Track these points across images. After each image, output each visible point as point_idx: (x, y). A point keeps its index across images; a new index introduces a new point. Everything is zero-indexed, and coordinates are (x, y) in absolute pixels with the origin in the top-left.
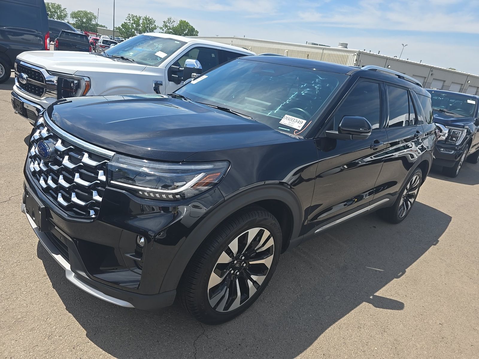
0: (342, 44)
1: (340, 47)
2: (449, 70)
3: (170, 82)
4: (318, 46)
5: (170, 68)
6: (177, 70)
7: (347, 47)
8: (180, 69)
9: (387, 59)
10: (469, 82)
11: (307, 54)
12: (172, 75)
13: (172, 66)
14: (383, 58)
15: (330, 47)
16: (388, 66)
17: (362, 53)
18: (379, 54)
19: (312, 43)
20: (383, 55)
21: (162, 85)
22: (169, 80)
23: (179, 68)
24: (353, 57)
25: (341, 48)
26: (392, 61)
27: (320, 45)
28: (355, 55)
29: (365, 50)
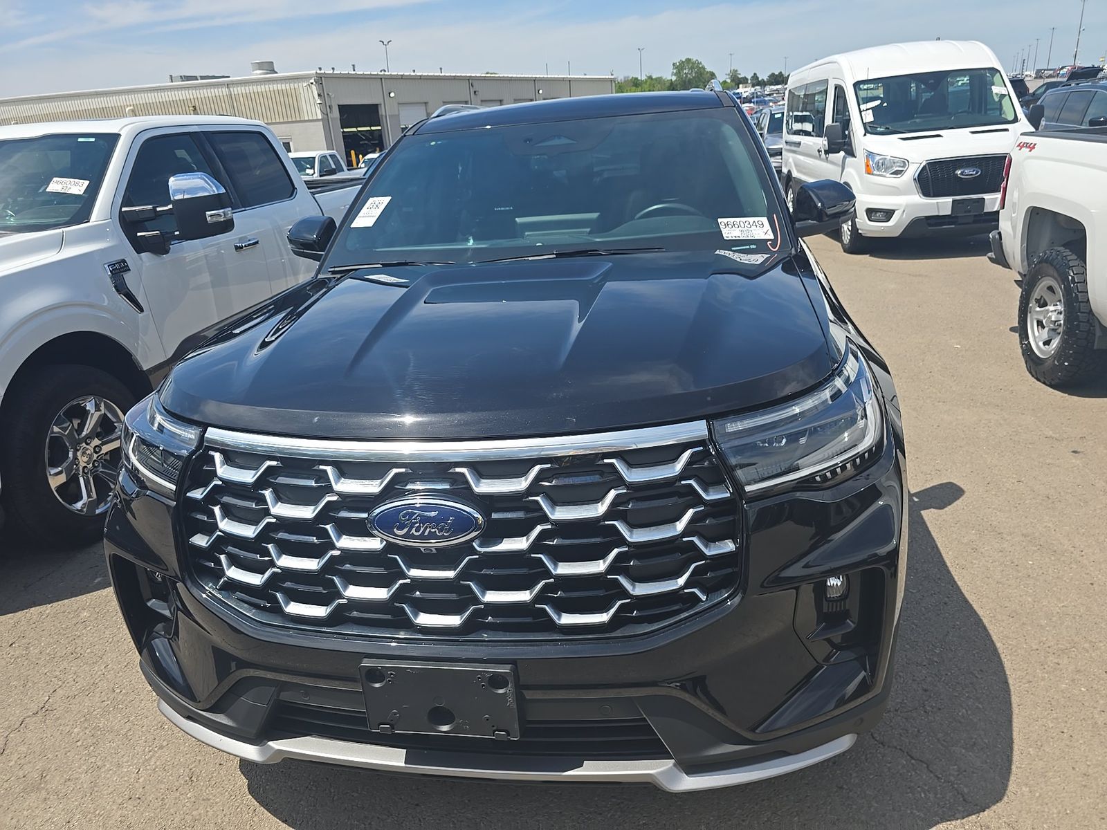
0: (260, 66)
1: (258, 74)
2: (487, 75)
3: (142, 254)
4: (200, 81)
5: (122, 216)
6: (153, 215)
7: (276, 70)
8: (158, 209)
9: (381, 79)
10: (541, 92)
11: (190, 105)
12: (139, 234)
13: (124, 209)
14: (371, 78)
15: (229, 77)
16: (390, 94)
17: (325, 77)
18: (354, 70)
19: (181, 77)
20: (369, 73)
21: (130, 270)
22: (139, 250)
23: (154, 208)
24: (310, 91)
25: (261, 74)
26: (391, 80)
27: (202, 78)
28: (312, 83)
29: (320, 69)
